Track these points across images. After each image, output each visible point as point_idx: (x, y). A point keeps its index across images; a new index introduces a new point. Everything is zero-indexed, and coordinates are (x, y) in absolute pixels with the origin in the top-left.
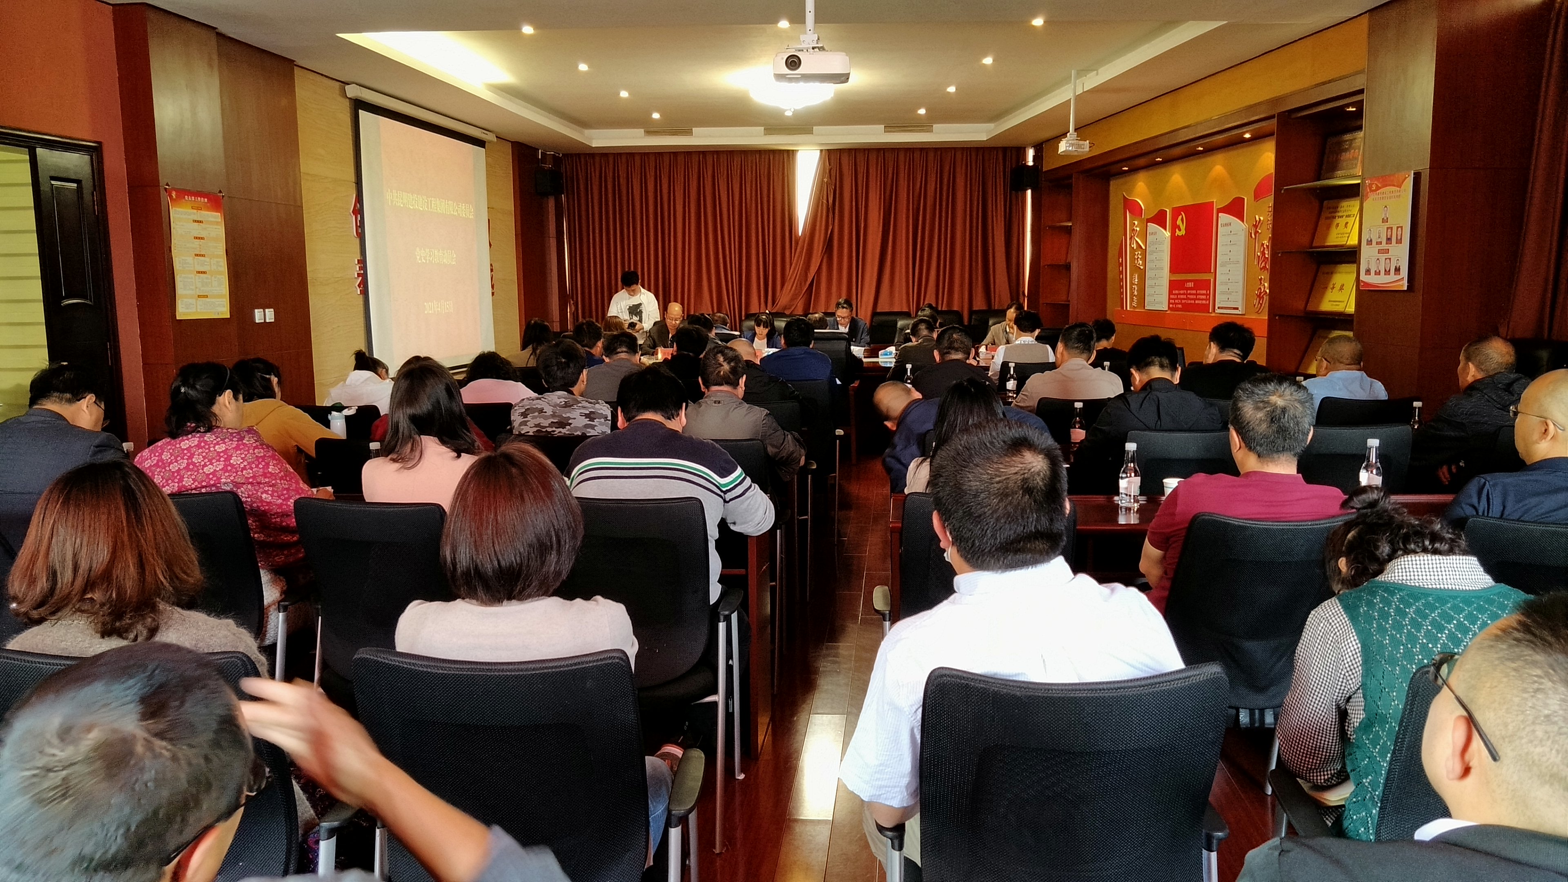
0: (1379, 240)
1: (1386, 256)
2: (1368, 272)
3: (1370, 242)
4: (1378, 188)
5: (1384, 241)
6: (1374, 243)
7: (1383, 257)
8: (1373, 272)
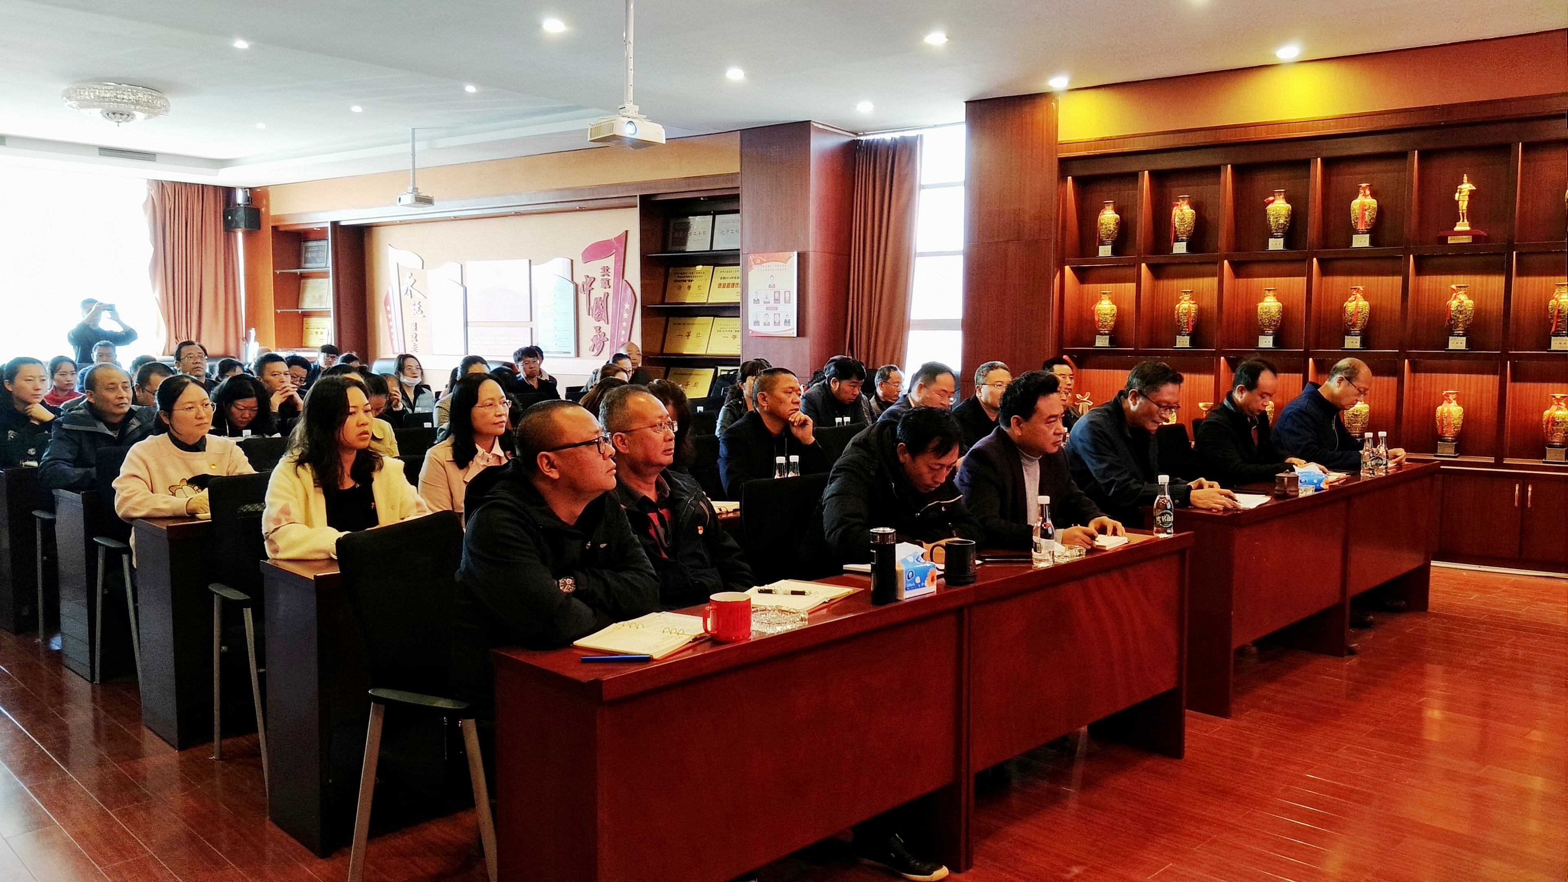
0: (767, 300)
1: (775, 312)
2: (757, 323)
3: (757, 301)
4: (762, 262)
5: (772, 301)
6: (761, 302)
7: (771, 313)
8: (761, 324)
